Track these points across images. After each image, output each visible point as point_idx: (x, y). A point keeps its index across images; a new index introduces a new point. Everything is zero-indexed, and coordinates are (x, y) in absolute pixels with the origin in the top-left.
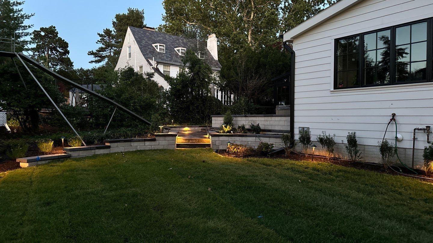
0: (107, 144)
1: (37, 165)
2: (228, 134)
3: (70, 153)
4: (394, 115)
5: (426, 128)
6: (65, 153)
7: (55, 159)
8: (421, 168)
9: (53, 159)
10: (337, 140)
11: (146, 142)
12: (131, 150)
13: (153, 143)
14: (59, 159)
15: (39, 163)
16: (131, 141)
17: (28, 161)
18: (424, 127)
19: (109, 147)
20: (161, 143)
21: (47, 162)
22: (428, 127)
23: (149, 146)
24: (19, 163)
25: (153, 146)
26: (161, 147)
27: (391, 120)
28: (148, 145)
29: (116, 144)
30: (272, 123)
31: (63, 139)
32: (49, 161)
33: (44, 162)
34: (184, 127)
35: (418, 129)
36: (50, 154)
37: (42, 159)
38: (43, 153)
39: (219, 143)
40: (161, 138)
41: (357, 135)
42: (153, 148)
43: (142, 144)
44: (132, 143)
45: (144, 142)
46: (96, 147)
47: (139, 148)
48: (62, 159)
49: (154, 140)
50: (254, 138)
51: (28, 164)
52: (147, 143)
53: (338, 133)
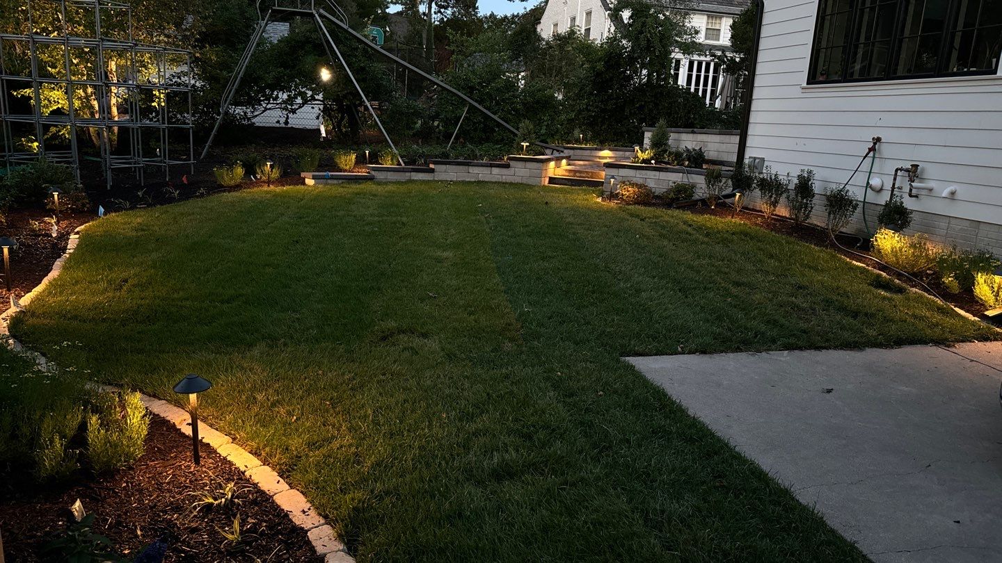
0: (432, 166)
1: (327, 184)
2: (643, 165)
3: (373, 173)
5: (910, 167)
6: (367, 173)
7: (352, 179)
9: (349, 179)
11: (493, 168)
12: (468, 180)
13: (504, 171)
14: (357, 180)
15: (329, 181)
16: (468, 164)
17: (314, 178)
18: (910, 165)
19: (432, 171)
20: (519, 172)
21: (340, 181)
22: (915, 167)
23: (499, 176)
24: (304, 179)
25: (504, 177)
26: (517, 180)
27: (870, 150)
28: (496, 174)
29: (443, 167)
31: (367, 152)
32: (344, 181)
33: (335, 182)
34: (601, 150)
35: (901, 170)
36: (349, 172)
37: (332, 178)
38: (341, 171)
40: (520, 164)
41: (814, 175)
42: (504, 179)
43: (486, 170)
44: (470, 167)
45: (490, 168)
46: (412, 169)
47: (481, 178)
48: (361, 181)
49: (507, 166)
51: (313, 181)
52: (496, 171)
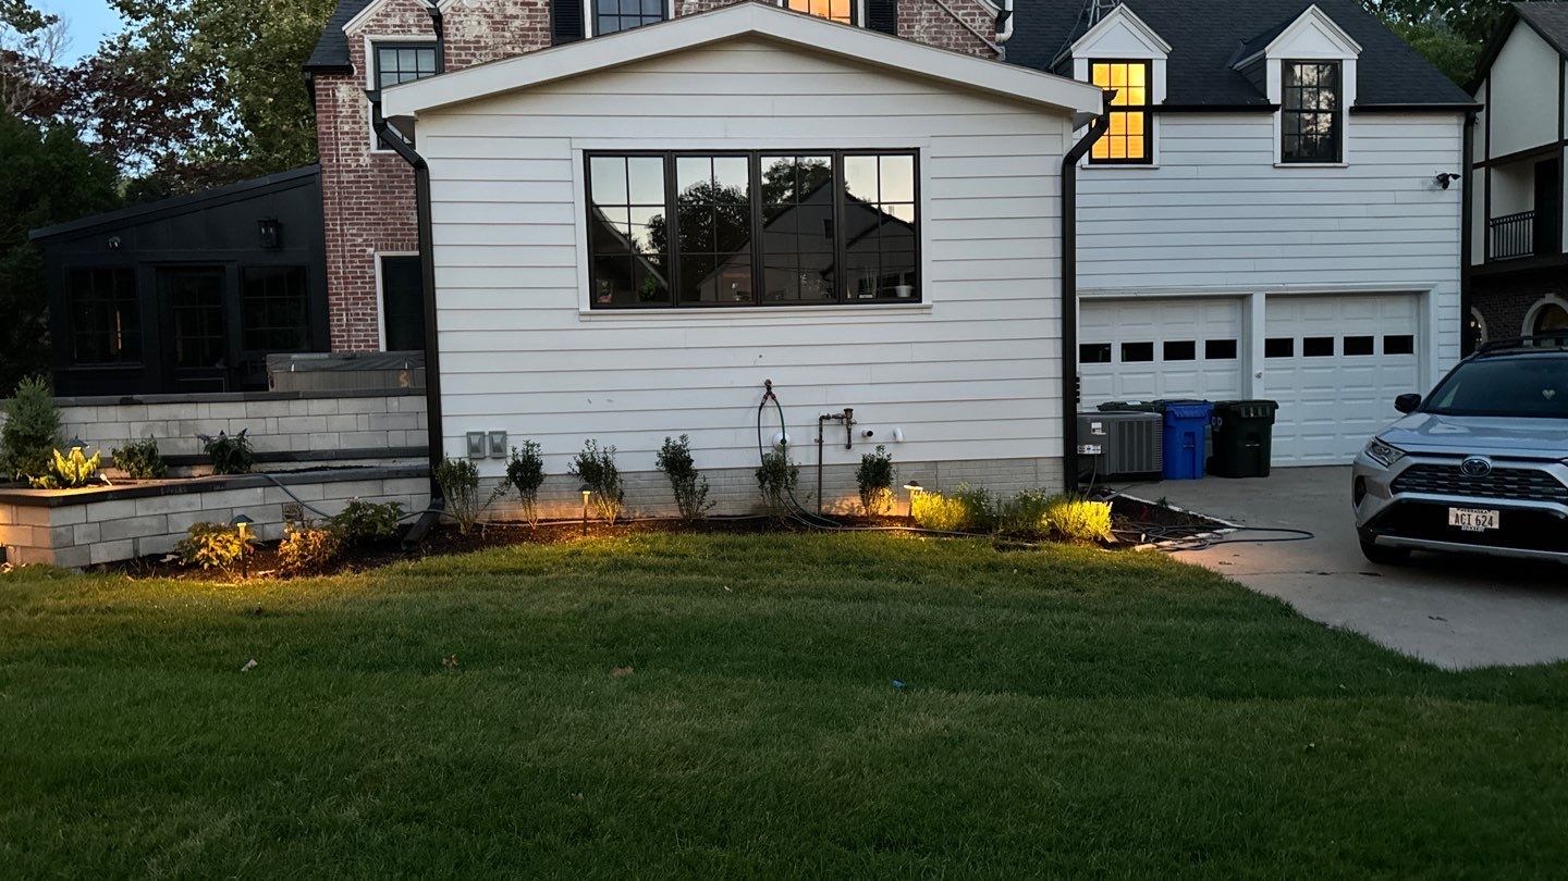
4: (768, 385)
5: (842, 412)
8: (831, 508)
10: (621, 464)
18: (840, 411)
22: (848, 411)
27: (766, 398)
30: (289, 424)
35: (828, 418)
39: (87, 535)
41: (694, 443)
50: (259, 490)
53: (622, 443)
